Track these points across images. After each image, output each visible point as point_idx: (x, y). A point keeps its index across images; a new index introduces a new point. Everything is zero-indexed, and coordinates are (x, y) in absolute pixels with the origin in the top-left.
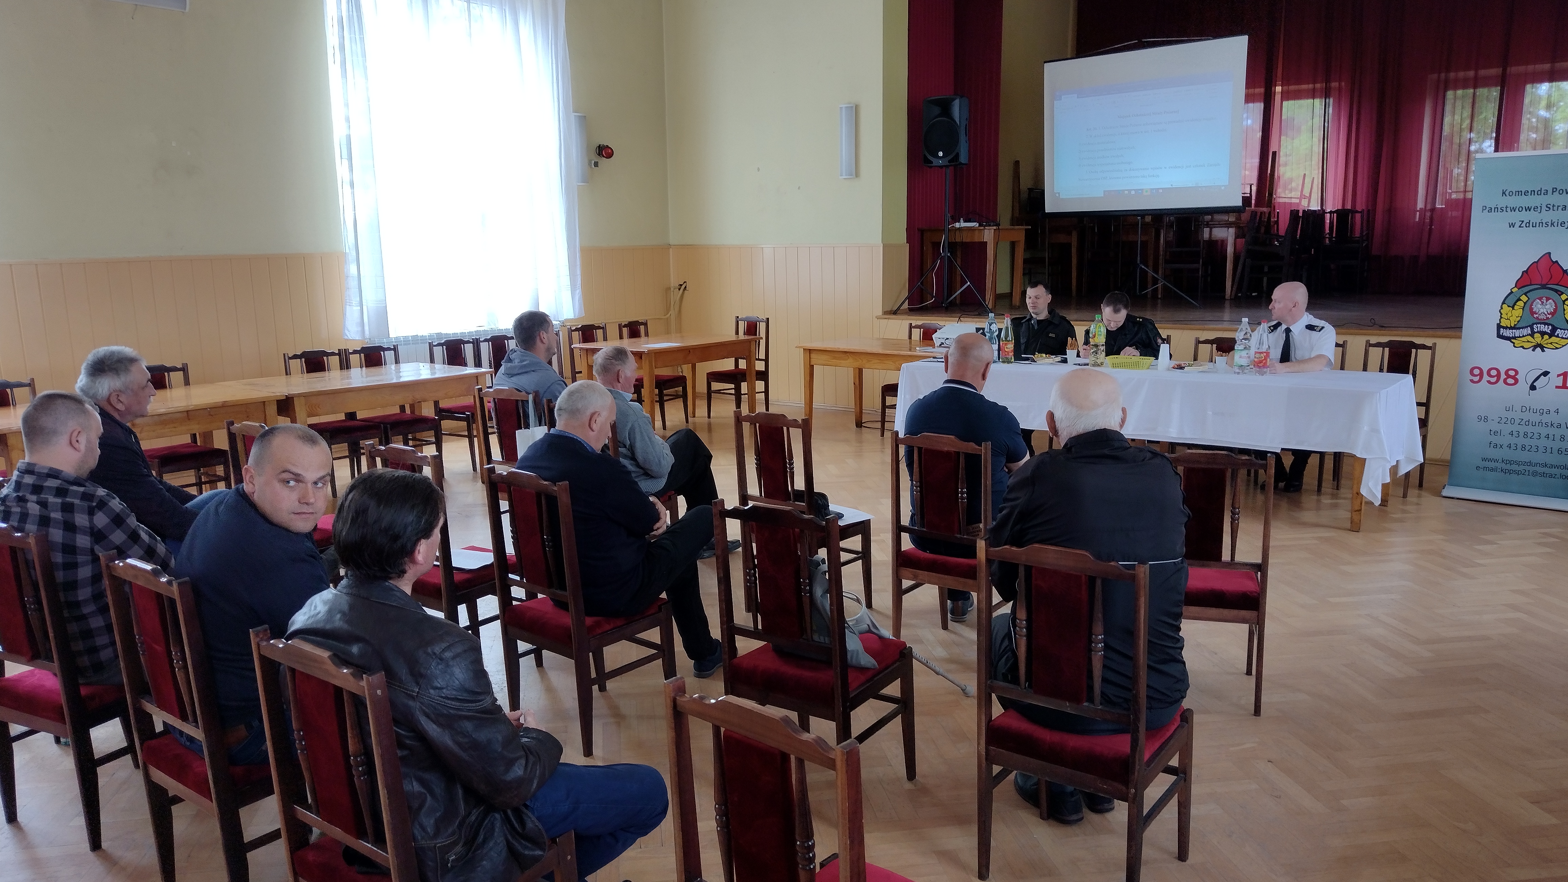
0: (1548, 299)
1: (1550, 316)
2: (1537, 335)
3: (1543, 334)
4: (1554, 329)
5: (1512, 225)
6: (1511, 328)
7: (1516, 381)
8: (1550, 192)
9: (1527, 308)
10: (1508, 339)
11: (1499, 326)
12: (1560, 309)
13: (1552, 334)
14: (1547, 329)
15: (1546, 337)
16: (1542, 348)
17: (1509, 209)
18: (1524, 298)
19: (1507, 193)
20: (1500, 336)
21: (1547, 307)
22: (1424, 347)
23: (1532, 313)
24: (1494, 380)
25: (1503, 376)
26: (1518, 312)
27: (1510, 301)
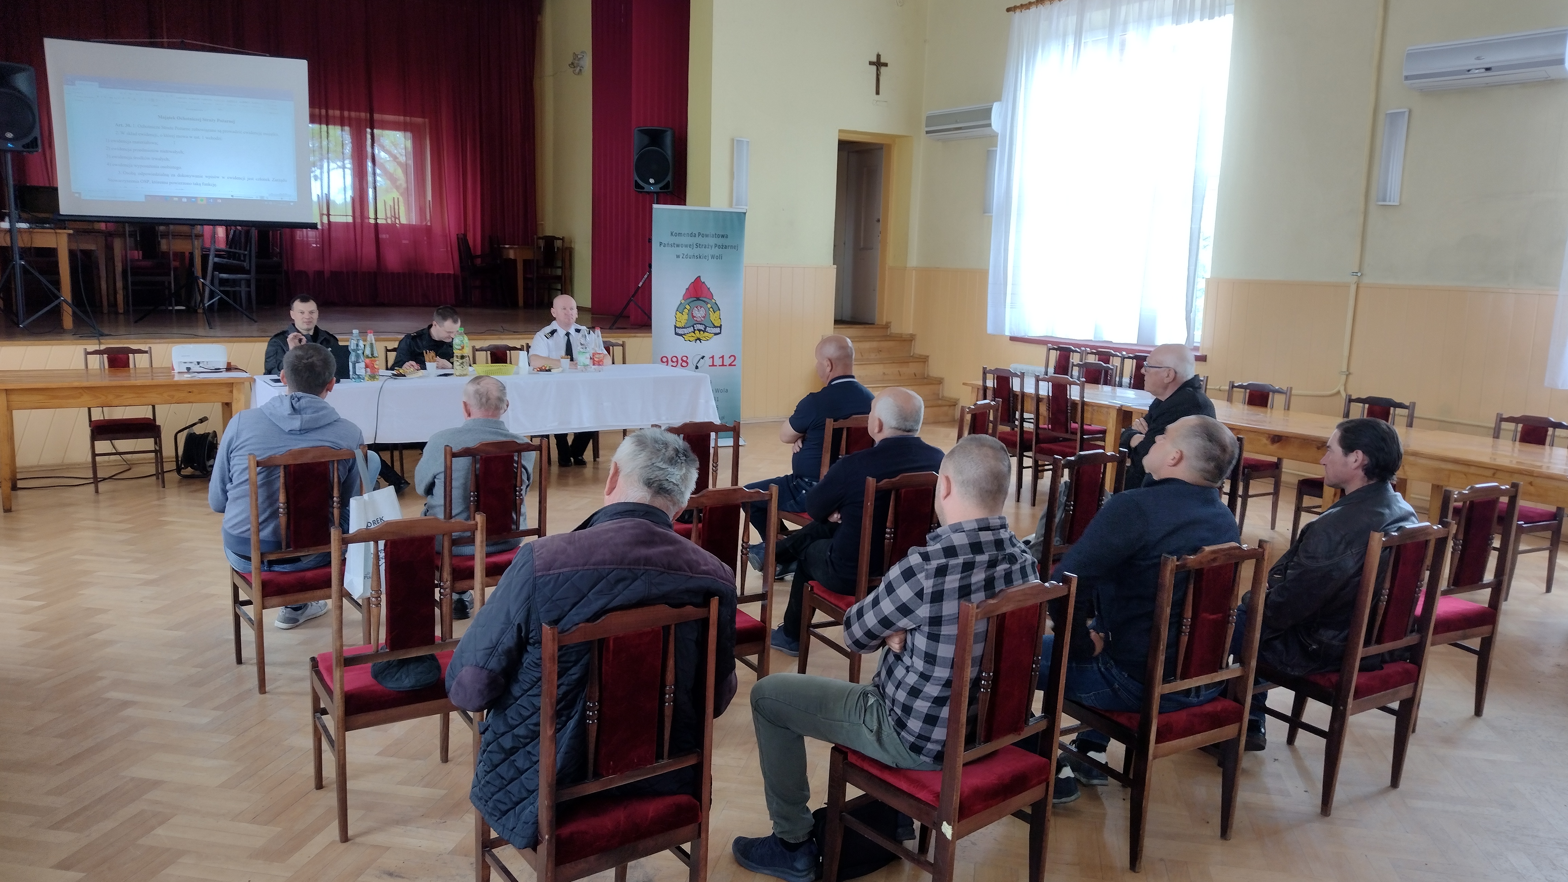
0: (701, 307)
1: (703, 319)
2: (697, 332)
3: (699, 330)
4: (706, 327)
5: (678, 257)
6: (683, 328)
7: (687, 363)
8: (697, 235)
9: (690, 314)
10: (681, 335)
11: (676, 327)
12: (707, 314)
13: (704, 331)
14: (702, 327)
15: (702, 332)
16: (699, 339)
17: (675, 246)
18: (688, 307)
19: (673, 234)
20: (676, 334)
21: (701, 312)
22: (618, 345)
23: (693, 317)
24: (675, 364)
25: (680, 361)
26: (685, 317)
27: (680, 309)
